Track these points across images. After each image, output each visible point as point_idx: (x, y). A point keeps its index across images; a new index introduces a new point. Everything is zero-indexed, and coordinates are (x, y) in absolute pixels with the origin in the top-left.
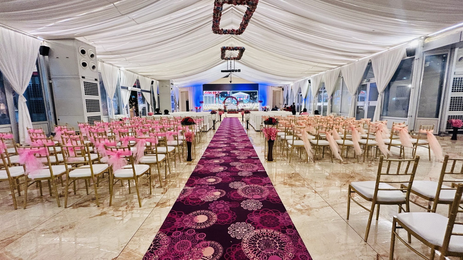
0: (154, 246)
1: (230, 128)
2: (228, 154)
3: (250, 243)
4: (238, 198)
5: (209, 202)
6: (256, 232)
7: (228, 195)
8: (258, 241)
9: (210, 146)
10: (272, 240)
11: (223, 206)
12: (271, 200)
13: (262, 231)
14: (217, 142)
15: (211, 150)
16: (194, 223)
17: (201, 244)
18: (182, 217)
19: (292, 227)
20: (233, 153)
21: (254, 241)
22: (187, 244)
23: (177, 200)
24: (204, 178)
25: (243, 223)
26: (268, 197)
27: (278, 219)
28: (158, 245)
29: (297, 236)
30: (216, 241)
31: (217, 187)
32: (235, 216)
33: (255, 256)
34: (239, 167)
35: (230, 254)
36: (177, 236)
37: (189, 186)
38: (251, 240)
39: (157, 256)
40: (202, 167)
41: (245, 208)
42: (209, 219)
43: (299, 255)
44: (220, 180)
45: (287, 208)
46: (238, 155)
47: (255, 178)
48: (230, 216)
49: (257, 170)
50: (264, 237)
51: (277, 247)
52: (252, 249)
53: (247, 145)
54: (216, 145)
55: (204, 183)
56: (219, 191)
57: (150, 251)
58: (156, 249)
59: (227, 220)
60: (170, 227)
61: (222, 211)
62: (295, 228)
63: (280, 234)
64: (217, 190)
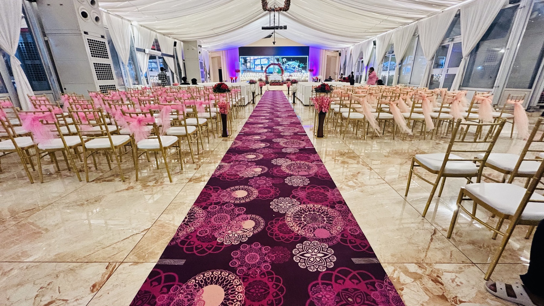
0: (188, 219)
1: (273, 102)
2: (270, 130)
3: (294, 217)
4: (282, 174)
5: (249, 178)
6: (301, 206)
7: (271, 171)
8: (304, 215)
9: (249, 122)
10: (319, 215)
11: (265, 182)
12: (320, 176)
13: (308, 205)
14: (258, 118)
15: (250, 126)
16: (232, 198)
17: (240, 217)
18: (219, 192)
19: (342, 202)
20: (276, 129)
21: (298, 215)
22: (225, 218)
23: (213, 175)
24: (243, 155)
25: (288, 198)
26: (316, 174)
27: (326, 195)
28: (192, 218)
29: (348, 211)
30: (257, 214)
31: (258, 163)
32: (278, 192)
33: (300, 229)
34: (284, 143)
35: (272, 226)
36: (214, 210)
37: (226, 162)
38: (296, 213)
39: (193, 228)
40: (240, 143)
41: (290, 184)
42: (249, 194)
43: (348, 228)
44: (261, 156)
45: (337, 184)
46: (282, 131)
47: (302, 155)
48: (273, 192)
49: (304, 147)
50: (310, 211)
51: (325, 221)
52: (296, 223)
53: (293, 120)
54: (256, 121)
55: (243, 159)
56: (260, 168)
57: (185, 223)
58: (192, 222)
59: (269, 195)
60: (205, 201)
61: (263, 187)
62: (345, 204)
63: (328, 209)
64: (258, 166)
